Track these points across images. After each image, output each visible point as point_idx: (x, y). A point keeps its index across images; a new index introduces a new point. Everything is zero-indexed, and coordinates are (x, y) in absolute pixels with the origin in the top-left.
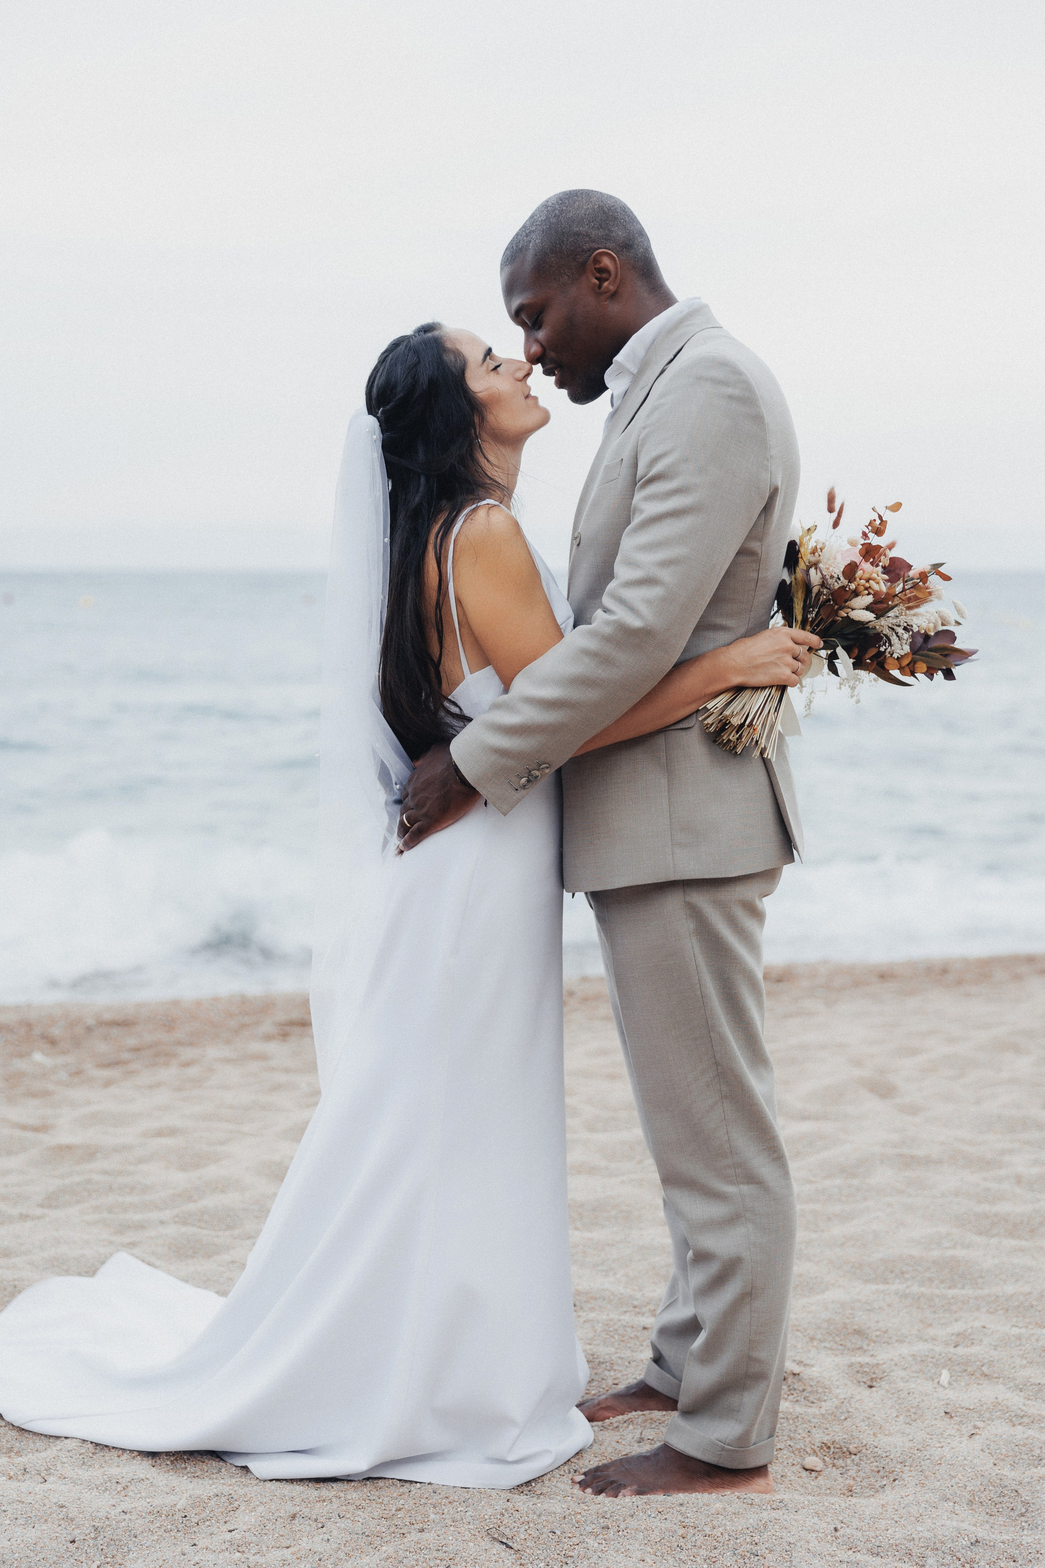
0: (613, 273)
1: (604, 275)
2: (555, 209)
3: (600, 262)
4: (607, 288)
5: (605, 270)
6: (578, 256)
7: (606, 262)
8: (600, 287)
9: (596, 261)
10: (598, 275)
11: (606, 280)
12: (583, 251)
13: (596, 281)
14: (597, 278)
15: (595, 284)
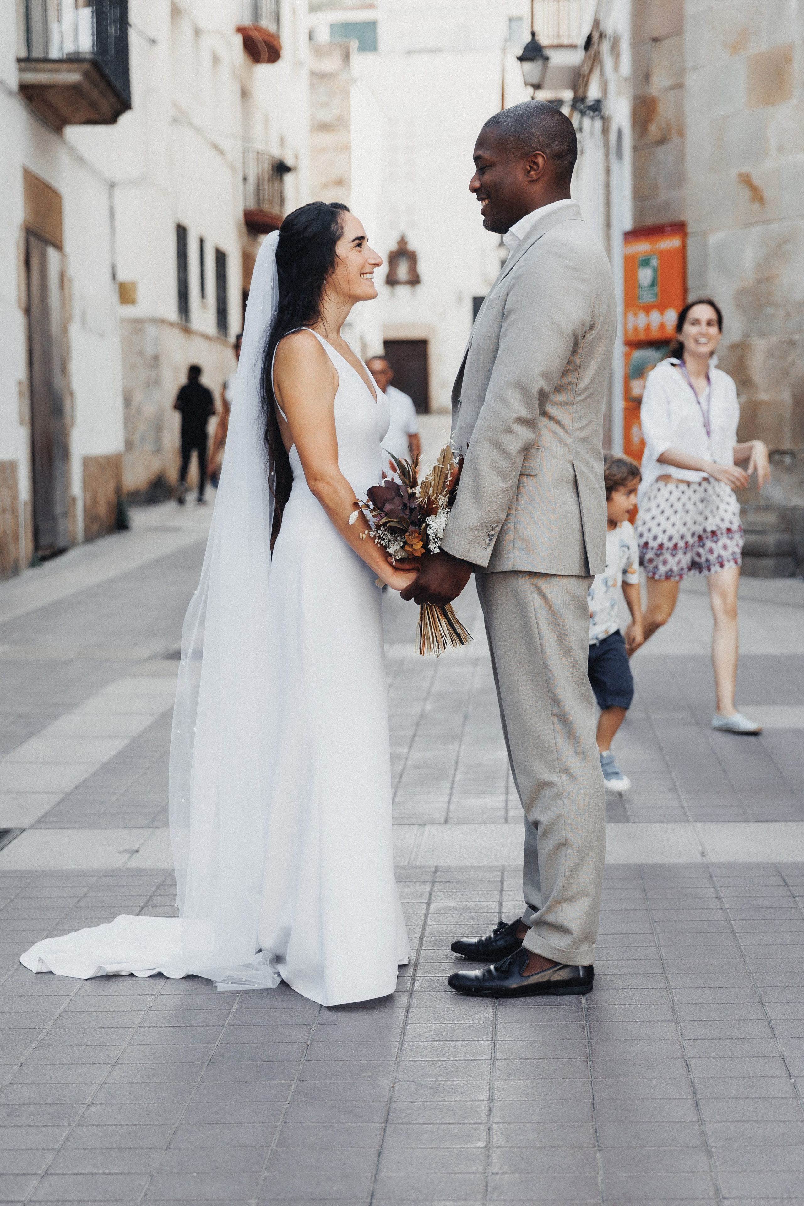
0: (540, 169)
1: (535, 167)
2: (530, 112)
3: (536, 158)
4: (532, 175)
5: (537, 164)
6: (526, 148)
7: (540, 160)
8: (529, 172)
9: (535, 156)
10: (532, 165)
11: (535, 170)
12: (530, 146)
13: (529, 168)
14: (530, 166)
15: (527, 169)
